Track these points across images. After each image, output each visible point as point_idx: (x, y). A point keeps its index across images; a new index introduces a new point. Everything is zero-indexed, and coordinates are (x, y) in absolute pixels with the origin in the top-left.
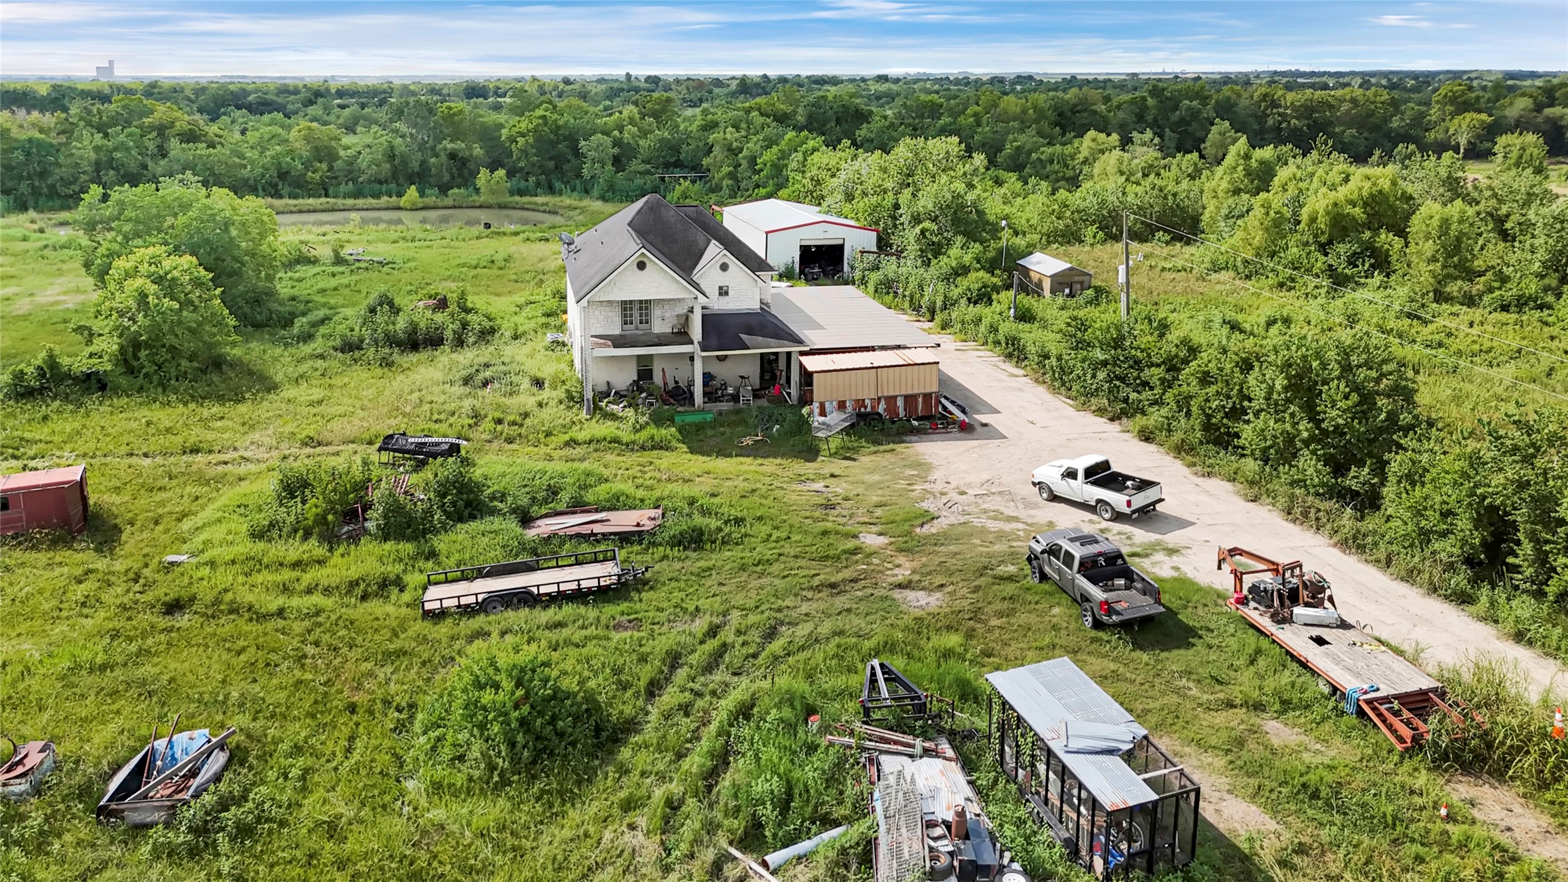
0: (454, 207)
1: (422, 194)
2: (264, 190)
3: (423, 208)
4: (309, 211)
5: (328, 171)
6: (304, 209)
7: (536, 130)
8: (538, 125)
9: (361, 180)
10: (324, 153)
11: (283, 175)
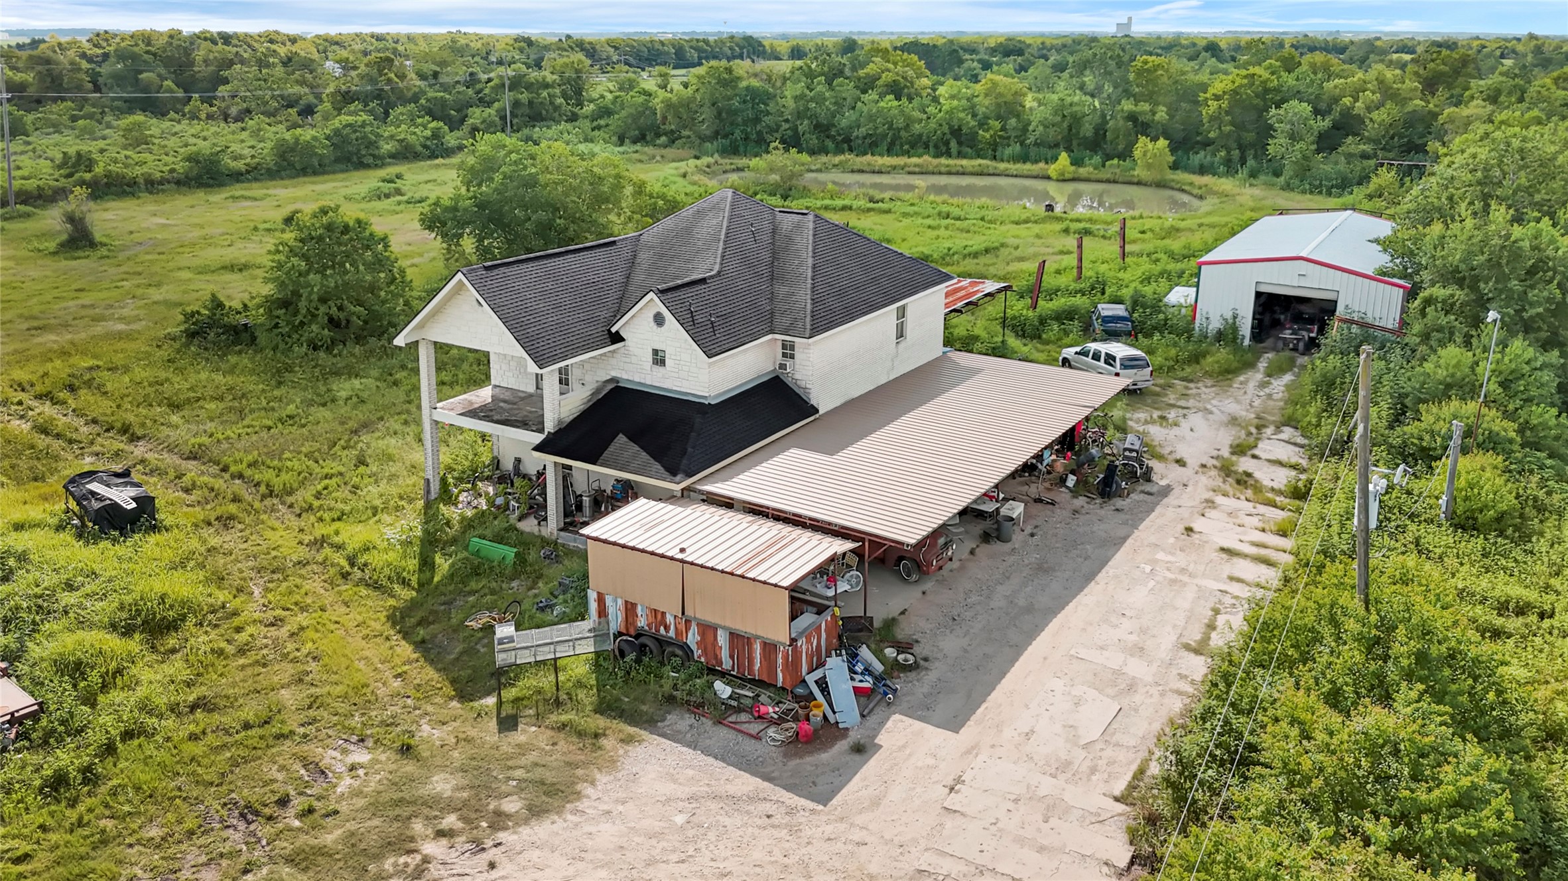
0: (1108, 181)
1: (1077, 162)
2: (936, 147)
3: (1074, 180)
4: (957, 173)
5: (1001, 130)
6: (954, 170)
7: (1235, 92)
8: (1241, 86)
9: (1028, 142)
10: (1009, 109)
11: (956, 132)
